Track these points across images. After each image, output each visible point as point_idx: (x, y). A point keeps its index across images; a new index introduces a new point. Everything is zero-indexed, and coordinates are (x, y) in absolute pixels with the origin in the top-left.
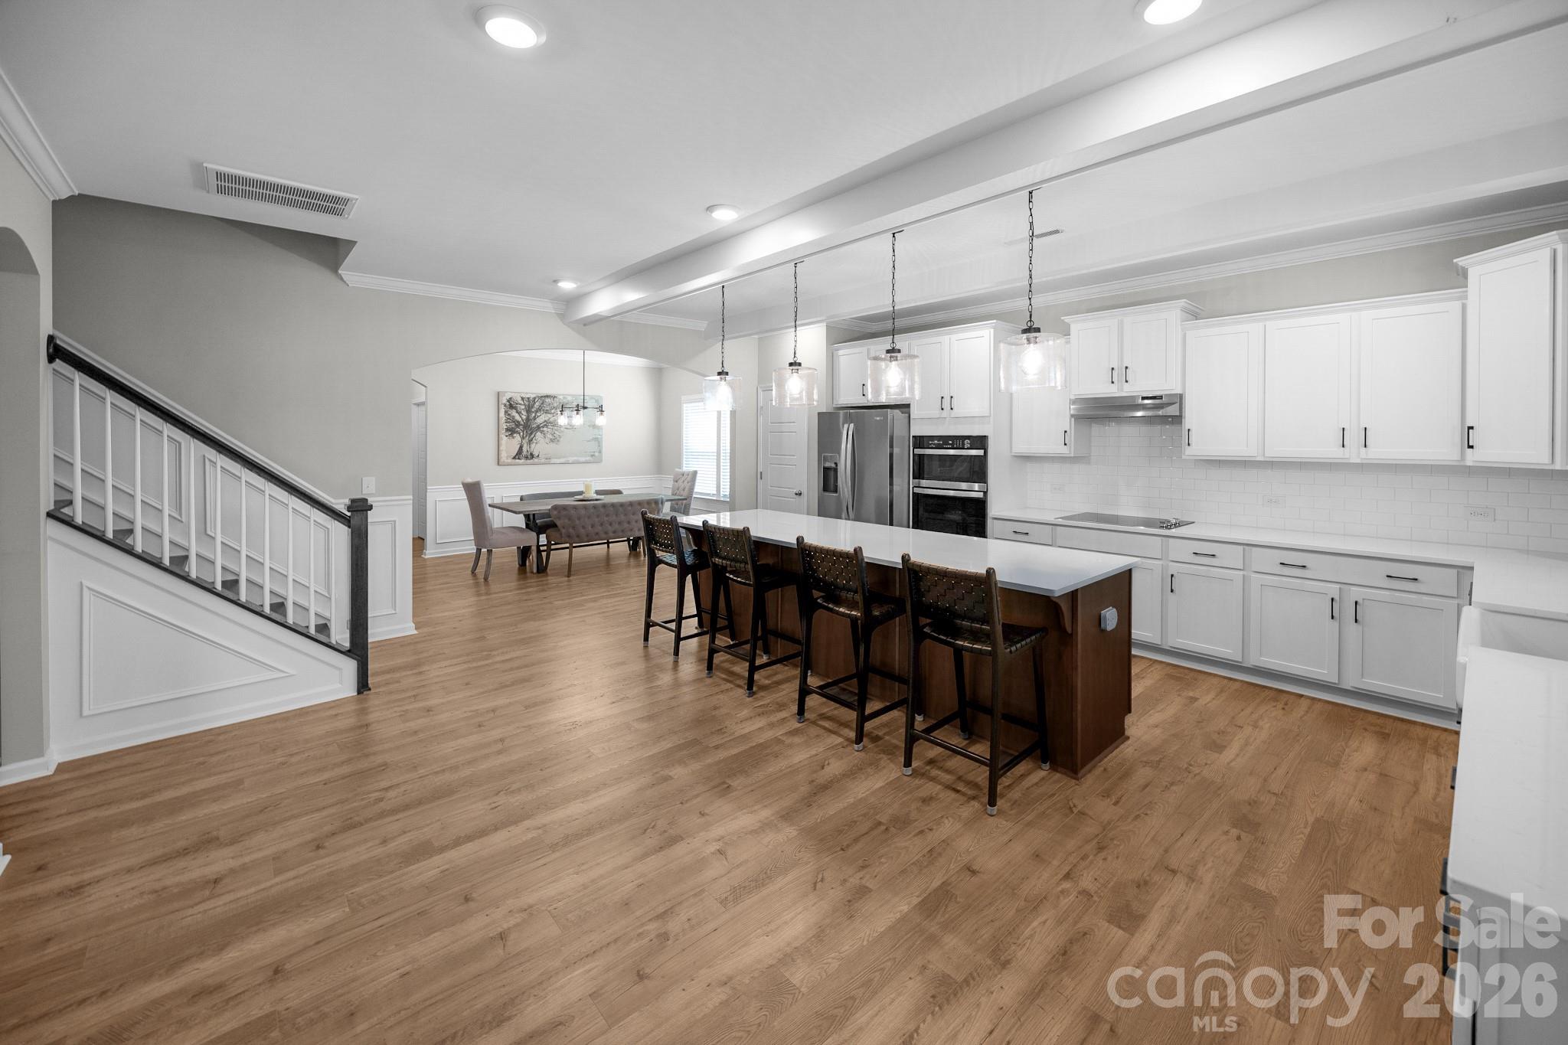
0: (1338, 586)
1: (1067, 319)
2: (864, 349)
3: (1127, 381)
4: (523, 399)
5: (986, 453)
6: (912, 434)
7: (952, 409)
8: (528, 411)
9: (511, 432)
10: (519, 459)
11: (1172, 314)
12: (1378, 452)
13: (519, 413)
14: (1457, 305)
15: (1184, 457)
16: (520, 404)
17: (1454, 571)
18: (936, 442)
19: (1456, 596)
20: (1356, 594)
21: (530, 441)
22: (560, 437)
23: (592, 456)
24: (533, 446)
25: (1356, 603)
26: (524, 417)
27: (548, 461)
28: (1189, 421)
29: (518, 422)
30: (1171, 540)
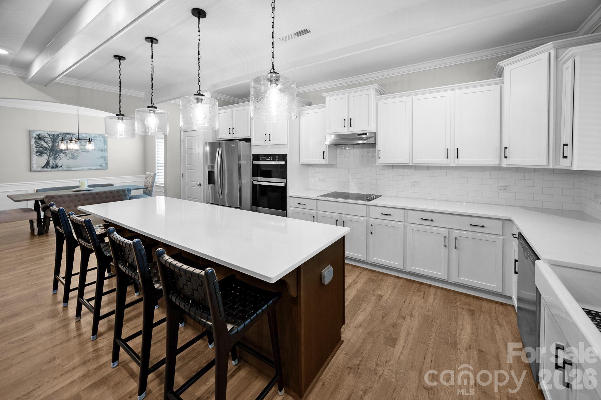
0: (447, 230)
1: (324, 95)
2: (230, 110)
3: (351, 126)
4: (49, 135)
5: (286, 163)
6: (252, 154)
7: (270, 140)
8: (53, 142)
9: (40, 153)
10: (46, 168)
11: (371, 91)
12: (463, 160)
13: (47, 143)
14: (498, 86)
15: (377, 164)
16: (47, 138)
17: (501, 222)
18: (263, 158)
19: (502, 234)
20: (456, 234)
21: (55, 159)
22: (77, 156)
23: (100, 166)
24: (57, 161)
25: (456, 238)
26: (50, 145)
27: (69, 169)
28: (379, 146)
29: (45, 147)
30: (371, 207)
